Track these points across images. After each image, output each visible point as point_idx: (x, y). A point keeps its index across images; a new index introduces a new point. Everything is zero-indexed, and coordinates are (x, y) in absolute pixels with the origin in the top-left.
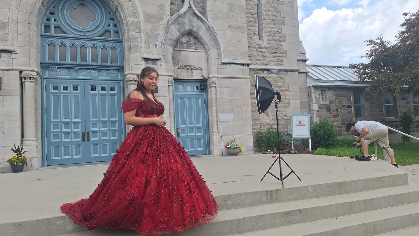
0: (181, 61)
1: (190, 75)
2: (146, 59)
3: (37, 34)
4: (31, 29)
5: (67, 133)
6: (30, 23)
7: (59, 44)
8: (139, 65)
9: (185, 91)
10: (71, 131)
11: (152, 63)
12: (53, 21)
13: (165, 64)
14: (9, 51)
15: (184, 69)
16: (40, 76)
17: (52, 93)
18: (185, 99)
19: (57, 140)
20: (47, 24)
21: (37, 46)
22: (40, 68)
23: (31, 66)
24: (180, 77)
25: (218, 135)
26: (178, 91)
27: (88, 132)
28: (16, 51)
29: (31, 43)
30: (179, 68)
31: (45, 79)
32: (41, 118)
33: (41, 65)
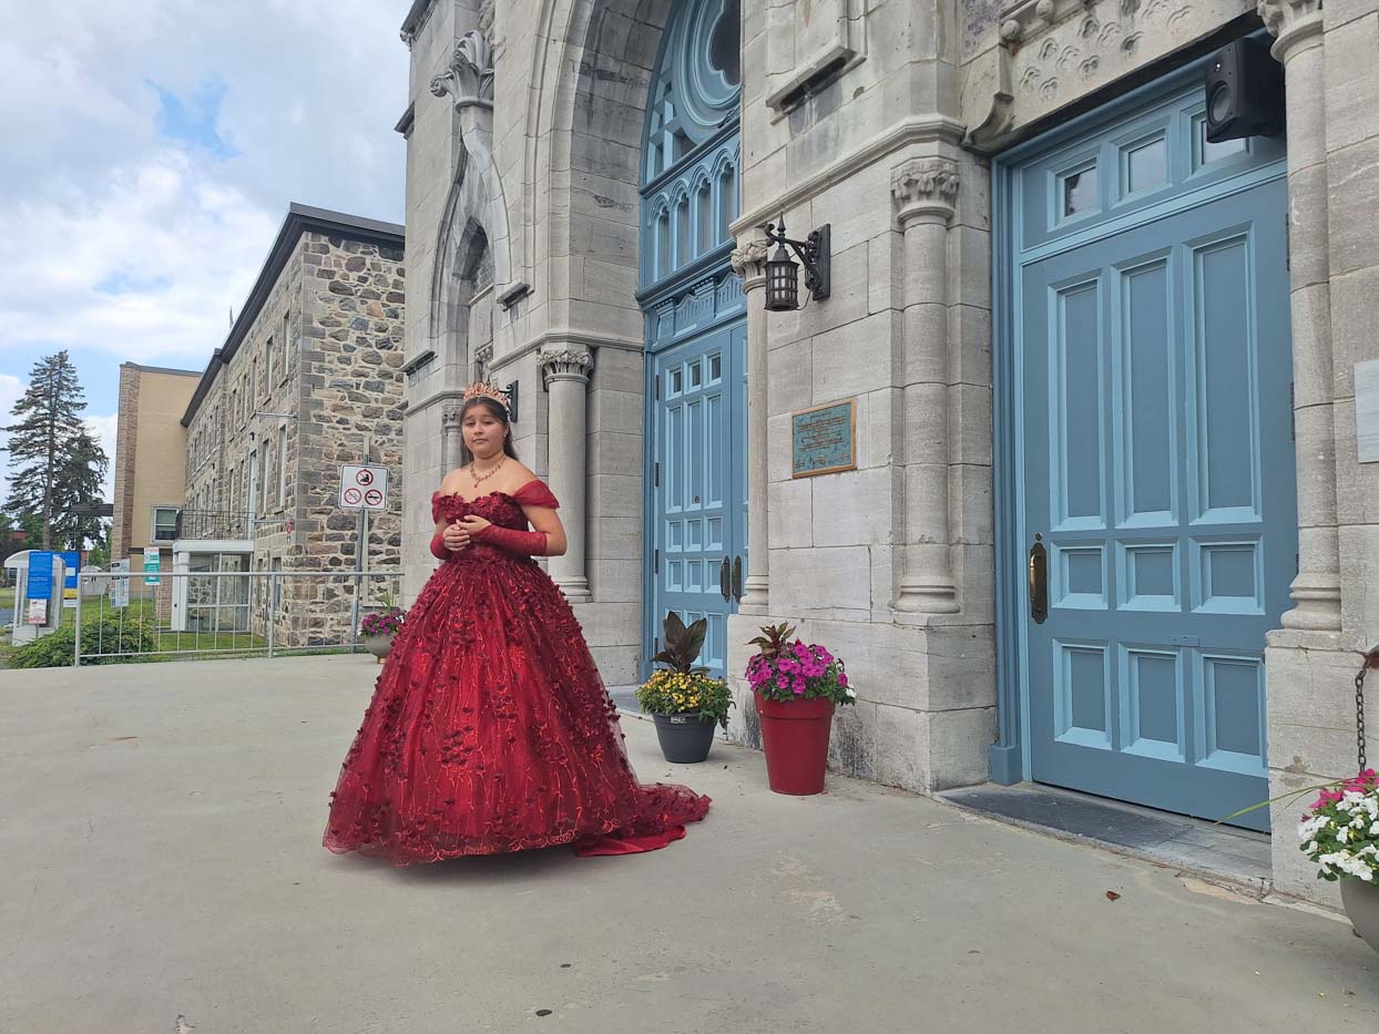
2: (791, 103)
3: (596, 197)
4: (554, 190)
5: (695, 561)
6: (554, 168)
7: (677, 200)
8: (769, 160)
9: (1105, 207)
10: (703, 554)
11: (818, 106)
12: (668, 117)
13: (881, 72)
14: (522, 292)
15: (1062, 24)
16: (628, 348)
17: (669, 404)
18: (1099, 285)
19: (676, 588)
20: (660, 136)
21: (592, 243)
22: (636, 317)
23: (554, 322)
24: (1030, 108)
25: (1333, 635)
26: (1051, 228)
27: (738, 558)
28: (531, 284)
29: (553, 240)
30: (1013, 41)
31: (654, 354)
32: (641, 499)
33: (643, 306)
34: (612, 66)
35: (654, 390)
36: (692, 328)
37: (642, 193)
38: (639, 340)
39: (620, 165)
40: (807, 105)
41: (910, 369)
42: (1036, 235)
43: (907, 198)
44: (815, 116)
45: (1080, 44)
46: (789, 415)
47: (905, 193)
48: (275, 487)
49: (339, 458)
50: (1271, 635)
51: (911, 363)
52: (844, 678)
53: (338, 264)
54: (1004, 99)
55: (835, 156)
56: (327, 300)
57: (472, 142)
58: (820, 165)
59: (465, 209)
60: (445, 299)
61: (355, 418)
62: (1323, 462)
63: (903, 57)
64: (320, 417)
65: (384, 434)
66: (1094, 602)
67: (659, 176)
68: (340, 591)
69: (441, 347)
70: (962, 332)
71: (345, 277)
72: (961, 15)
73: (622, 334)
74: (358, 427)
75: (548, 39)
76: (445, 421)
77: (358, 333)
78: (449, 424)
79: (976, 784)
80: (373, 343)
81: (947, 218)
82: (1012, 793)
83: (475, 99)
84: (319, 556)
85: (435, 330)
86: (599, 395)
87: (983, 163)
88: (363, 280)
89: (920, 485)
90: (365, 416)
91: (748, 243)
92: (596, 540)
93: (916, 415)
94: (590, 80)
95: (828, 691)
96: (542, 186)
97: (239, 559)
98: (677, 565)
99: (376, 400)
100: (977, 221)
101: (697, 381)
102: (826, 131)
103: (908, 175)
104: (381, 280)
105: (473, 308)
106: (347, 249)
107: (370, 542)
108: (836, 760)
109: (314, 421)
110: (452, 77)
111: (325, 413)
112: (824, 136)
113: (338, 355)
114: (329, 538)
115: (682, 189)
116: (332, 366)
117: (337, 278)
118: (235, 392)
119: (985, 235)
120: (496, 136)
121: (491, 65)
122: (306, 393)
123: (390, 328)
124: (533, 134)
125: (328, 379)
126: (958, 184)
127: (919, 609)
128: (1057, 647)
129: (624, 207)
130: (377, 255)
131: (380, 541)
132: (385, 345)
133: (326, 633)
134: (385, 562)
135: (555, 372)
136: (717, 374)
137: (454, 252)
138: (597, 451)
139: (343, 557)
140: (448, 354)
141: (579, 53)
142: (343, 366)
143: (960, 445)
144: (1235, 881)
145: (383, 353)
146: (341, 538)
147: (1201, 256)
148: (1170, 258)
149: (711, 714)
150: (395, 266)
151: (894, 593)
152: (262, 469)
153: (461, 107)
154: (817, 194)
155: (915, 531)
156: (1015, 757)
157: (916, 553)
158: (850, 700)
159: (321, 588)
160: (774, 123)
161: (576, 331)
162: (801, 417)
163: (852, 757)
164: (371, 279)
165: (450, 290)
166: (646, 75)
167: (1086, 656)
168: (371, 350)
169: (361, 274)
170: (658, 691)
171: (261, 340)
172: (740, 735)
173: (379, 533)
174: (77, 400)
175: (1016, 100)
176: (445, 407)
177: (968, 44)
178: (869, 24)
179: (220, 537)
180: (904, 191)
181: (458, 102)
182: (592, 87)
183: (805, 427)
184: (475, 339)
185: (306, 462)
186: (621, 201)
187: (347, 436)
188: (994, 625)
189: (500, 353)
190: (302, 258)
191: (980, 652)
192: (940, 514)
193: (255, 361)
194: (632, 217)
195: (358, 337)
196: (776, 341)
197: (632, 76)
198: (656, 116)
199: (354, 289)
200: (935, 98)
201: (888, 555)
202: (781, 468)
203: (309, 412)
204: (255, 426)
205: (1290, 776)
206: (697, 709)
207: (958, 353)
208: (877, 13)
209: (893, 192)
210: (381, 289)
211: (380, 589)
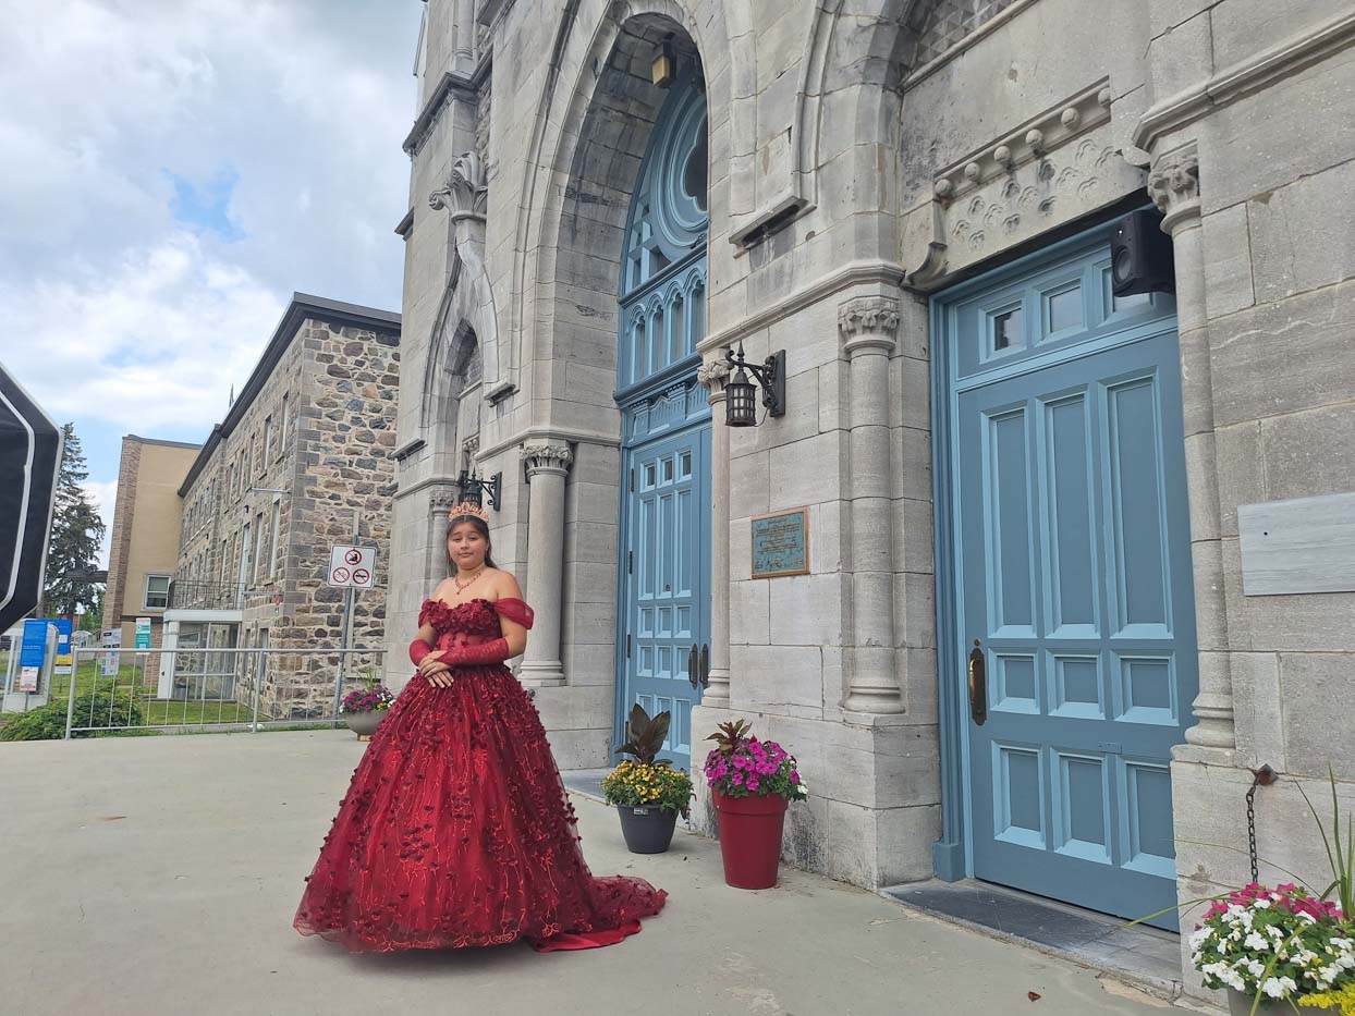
0: (949, 136)
1: (1028, 207)
2: (752, 241)
3: (579, 307)
4: (539, 300)
5: (665, 647)
6: (540, 280)
7: (652, 311)
8: (732, 290)
9: (1030, 345)
10: (672, 640)
11: (774, 245)
12: (646, 236)
13: (829, 219)
14: (508, 391)
15: (988, 184)
16: (606, 444)
17: (644, 496)
18: (1026, 413)
19: (647, 673)
20: (638, 253)
21: (571, 348)
22: (613, 415)
23: (536, 419)
24: (960, 257)
25: (1228, 753)
26: (983, 361)
27: (705, 646)
28: (517, 383)
29: (538, 345)
30: (946, 197)
31: (630, 449)
32: (616, 589)
33: (620, 405)
34: (595, 190)
35: (628, 483)
36: (665, 427)
37: (620, 303)
38: (616, 437)
39: (602, 278)
40: (766, 243)
41: (856, 483)
42: (970, 366)
43: (853, 332)
44: (772, 254)
45: (1003, 203)
46: (749, 519)
47: (850, 328)
48: (267, 559)
49: (329, 532)
50: (1176, 750)
51: (858, 479)
52: (795, 775)
53: (337, 349)
54: (939, 247)
55: (789, 289)
56: (326, 383)
57: (466, 251)
58: (777, 297)
59: (458, 311)
60: (436, 392)
61: (347, 494)
62: (1216, 592)
63: (849, 208)
64: (313, 493)
65: (375, 509)
66: (1028, 707)
67: (636, 289)
68: (324, 663)
69: (431, 436)
70: (904, 452)
71: (343, 361)
72: (900, 173)
73: (600, 430)
74: (349, 502)
75: (537, 165)
76: (432, 506)
77: (353, 414)
78: (435, 509)
79: (921, 881)
80: (367, 422)
81: (890, 349)
82: (955, 890)
83: (469, 213)
84: (305, 628)
85: (426, 420)
86: (577, 487)
87: (922, 300)
88: (360, 363)
89: (867, 592)
90: (356, 492)
91: (712, 361)
92: (571, 625)
93: (862, 526)
94: (574, 203)
95: (781, 787)
96: (528, 297)
97: (227, 628)
98: (648, 651)
99: (368, 477)
100: (917, 352)
101: (669, 476)
102: (782, 267)
103: (853, 312)
104: (377, 364)
105: (462, 401)
106: (347, 336)
107: (356, 614)
108: (791, 854)
109: (307, 496)
110: (449, 193)
111: (320, 489)
112: (780, 272)
113: (333, 434)
114: (317, 610)
115: (657, 301)
116: (327, 445)
117: (335, 362)
118: (232, 465)
119: (924, 364)
120: (488, 247)
121: (485, 182)
122: (301, 470)
123: (384, 409)
124: (522, 248)
125: (323, 456)
126: (898, 320)
127: (867, 710)
128: (995, 748)
129: (604, 316)
130: (374, 340)
131: (365, 613)
132: (378, 425)
133: (308, 704)
134: (369, 633)
135: (536, 466)
136: (687, 471)
137: (446, 349)
138: (574, 539)
139: (328, 629)
140: (437, 443)
141: (565, 179)
142: (339, 445)
143: (903, 555)
144: (1150, 984)
145: (376, 432)
146: (327, 610)
147: (1114, 393)
148: (1087, 394)
149: (672, 805)
150: (390, 351)
151: (844, 694)
152: (254, 541)
153: (456, 220)
154: (775, 322)
155: (863, 634)
156: (958, 854)
157: (863, 654)
158: (802, 796)
159: (306, 659)
160: (736, 257)
161: (557, 429)
162: (759, 523)
163: (805, 851)
164: (367, 363)
165: (441, 385)
166: (626, 198)
167: (1022, 759)
168: (364, 429)
169: (359, 358)
170: (622, 782)
171: (260, 418)
172: (701, 825)
173: (365, 605)
174: (79, 470)
175: (949, 248)
176: (433, 493)
177: (906, 197)
178: (819, 179)
179: (210, 606)
180: (850, 326)
181: (454, 215)
182: (577, 207)
183: (762, 532)
184: (464, 429)
185: (297, 536)
186: (601, 310)
187: (337, 511)
188: (938, 724)
189: (487, 445)
190: (303, 343)
191: (925, 751)
192: (886, 619)
193: (253, 437)
194: (611, 325)
195: (353, 417)
196: (738, 451)
197: (614, 199)
198: (634, 235)
199: (351, 372)
200: (877, 245)
201: (839, 656)
202: (742, 568)
203: (302, 489)
204: (251, 499)
205: (1197, 884)
206: (659, 801)
207: (900, 470)
208: (825, 170)
209: (840, 326)
210: (377, 372)
211: (363, 661)
